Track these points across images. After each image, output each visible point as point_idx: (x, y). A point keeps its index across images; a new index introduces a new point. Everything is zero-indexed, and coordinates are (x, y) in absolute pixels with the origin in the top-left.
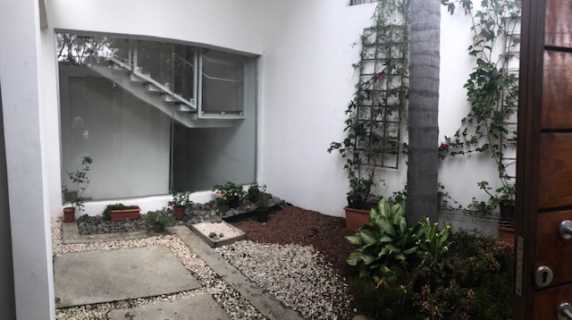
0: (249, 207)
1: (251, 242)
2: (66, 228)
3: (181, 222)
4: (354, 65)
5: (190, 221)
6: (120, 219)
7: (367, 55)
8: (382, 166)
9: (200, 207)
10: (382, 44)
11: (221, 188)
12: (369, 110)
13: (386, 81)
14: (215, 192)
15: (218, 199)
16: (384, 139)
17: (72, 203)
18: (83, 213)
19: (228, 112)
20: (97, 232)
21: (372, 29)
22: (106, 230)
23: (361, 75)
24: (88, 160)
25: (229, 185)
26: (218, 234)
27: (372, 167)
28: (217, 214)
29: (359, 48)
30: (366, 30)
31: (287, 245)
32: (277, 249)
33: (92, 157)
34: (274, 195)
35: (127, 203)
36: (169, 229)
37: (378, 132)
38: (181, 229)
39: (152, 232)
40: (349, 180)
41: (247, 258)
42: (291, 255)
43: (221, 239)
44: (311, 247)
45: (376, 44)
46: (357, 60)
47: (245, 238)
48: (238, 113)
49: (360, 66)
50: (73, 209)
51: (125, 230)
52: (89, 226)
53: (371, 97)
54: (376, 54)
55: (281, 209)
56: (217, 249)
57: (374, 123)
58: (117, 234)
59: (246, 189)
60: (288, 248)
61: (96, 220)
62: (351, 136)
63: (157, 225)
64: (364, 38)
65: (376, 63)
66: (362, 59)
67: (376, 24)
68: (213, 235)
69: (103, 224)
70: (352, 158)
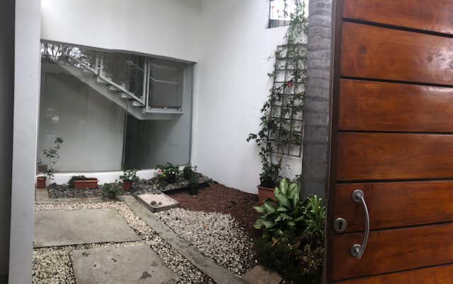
0: (183, 183)
1: (182, 209)
2: (39, 192)
3: (129, 193)
4: (269, 74)
5: (136, 192)
6: (81, 187)
7: (279, 66)
8: (288, 155)
9: (145, 182)
10: (291, 58)
11: (162, 168)
12: (279, 110)
13: (293, 87)
14: (157, 171)
15: (159, 176)
16: (290, 132)
17: (45, 173)
18: (52, 182)
19: (169, 107)
20: (63, 196)
21: (284, 46)
22: (70, 195)
23: (275, 82)
24: (60, 140)
25: (168, 165)
26: (157, 202)
27: (281, 155)
28: (158, 188)
29: (273, 61)
30: (279, 47)
31: (211, 213)
32: (202, 215)
33: (62, 138)
34: (204, 174)
35: (88, 175)
36: (120, 197)
37: (286, 127)
38: (128, 198)
39: (107, 198)
40: (262, 164)
41: (178, 221)
42: (213, 220)
43: (160, 206)
44: (229, 215)
45: (287, 58)
46: (271, 70)
47: (179, 206)
48: (177, 108)
49: (274, 75)
50: (45, 178)
51: (85, 196)
52: (57, 192)
53: (281, 100)
54: (286, 66)
55: (209, 186)
56: (156, 214)
57: (282, 120)
58: (79, 199)
59: (181, 169)
60: (211, 215)
61: (63, 188)
62: (264, 130)
63: (111, 193)
64: (277, 54)
65: (286, 73)
66: (276, 70)
67: (287, 43)
68: (153, 203)
69: (68, 190)
70: (265, 147)
